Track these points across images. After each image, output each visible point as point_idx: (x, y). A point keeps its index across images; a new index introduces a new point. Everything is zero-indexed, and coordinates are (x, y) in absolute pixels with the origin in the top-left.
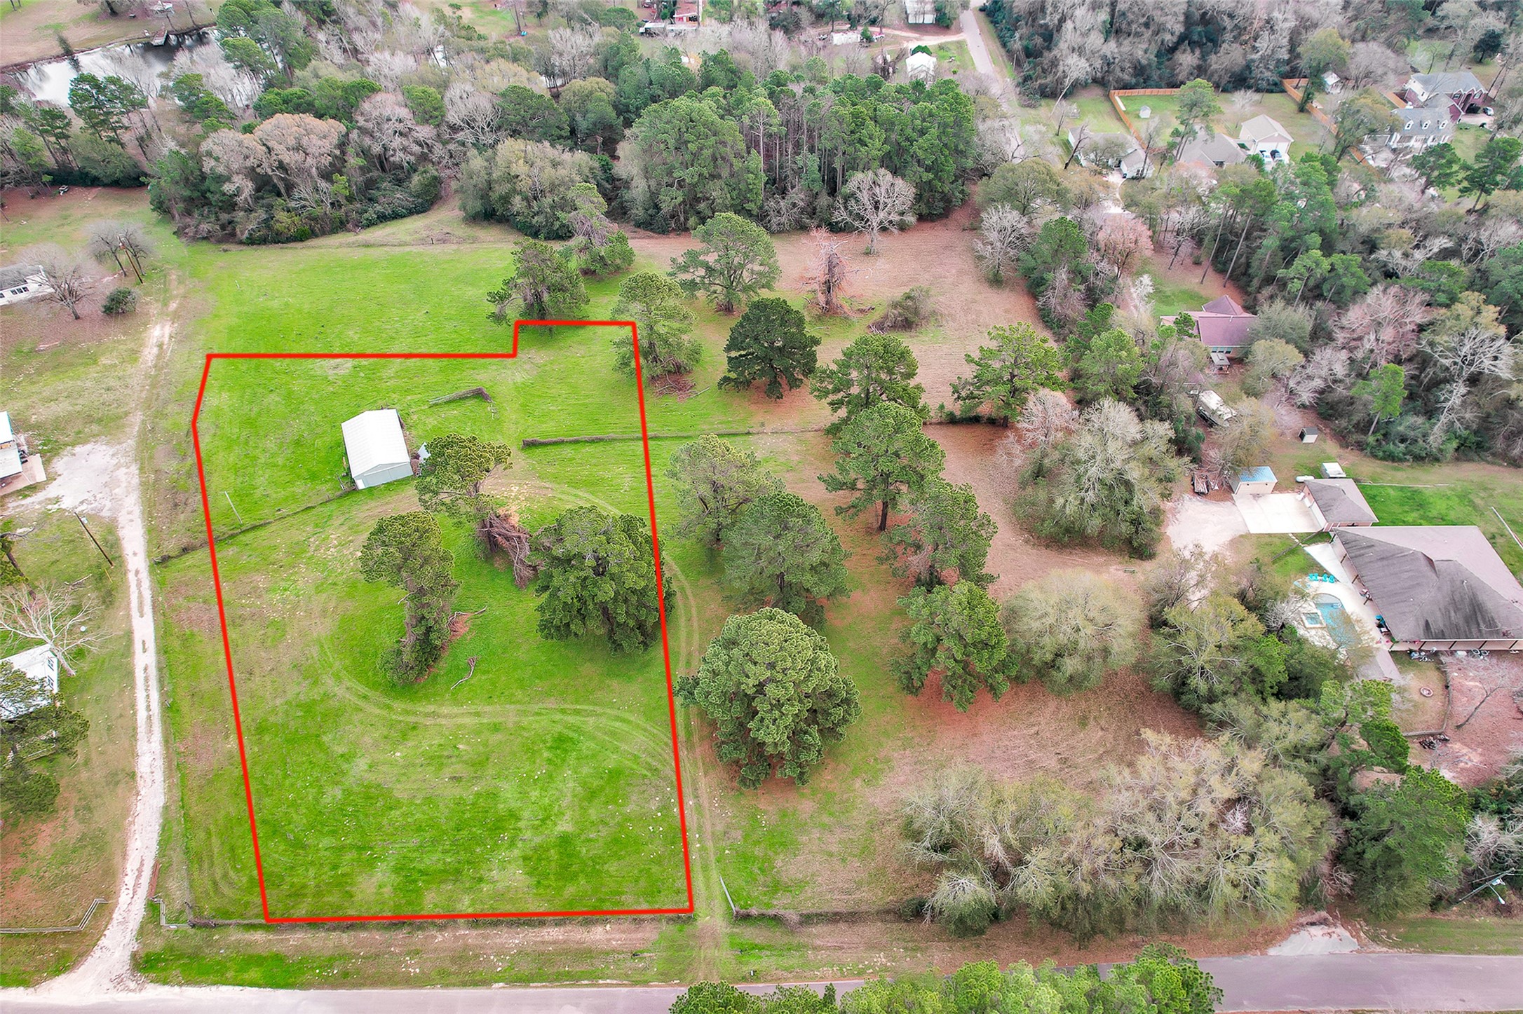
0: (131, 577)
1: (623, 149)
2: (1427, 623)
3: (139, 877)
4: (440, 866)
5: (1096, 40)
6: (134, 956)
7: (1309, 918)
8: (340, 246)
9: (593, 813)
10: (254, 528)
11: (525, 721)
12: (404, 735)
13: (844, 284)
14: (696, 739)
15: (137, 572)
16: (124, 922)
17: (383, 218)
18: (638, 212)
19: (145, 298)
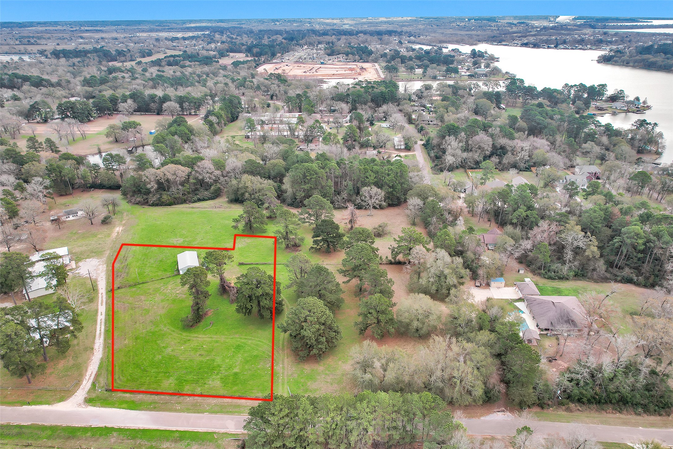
0: (100, 295)
1: (285, 180)
2: (552, 323)
3: (90, 377)
4: (192, 379)
5: (459, 152)
6: (85, 398)
7: (498, 410)
8: (183, 207)
9: (247, 367)
10: (143, 283)
11: (227, 340)
12: (185, 342)
13: (357, 222)
14: (285, 348)
15: (102, 294)
16: (84, 389)
17: (199, 200)
18: (289, 200)
19: (115, 219)
